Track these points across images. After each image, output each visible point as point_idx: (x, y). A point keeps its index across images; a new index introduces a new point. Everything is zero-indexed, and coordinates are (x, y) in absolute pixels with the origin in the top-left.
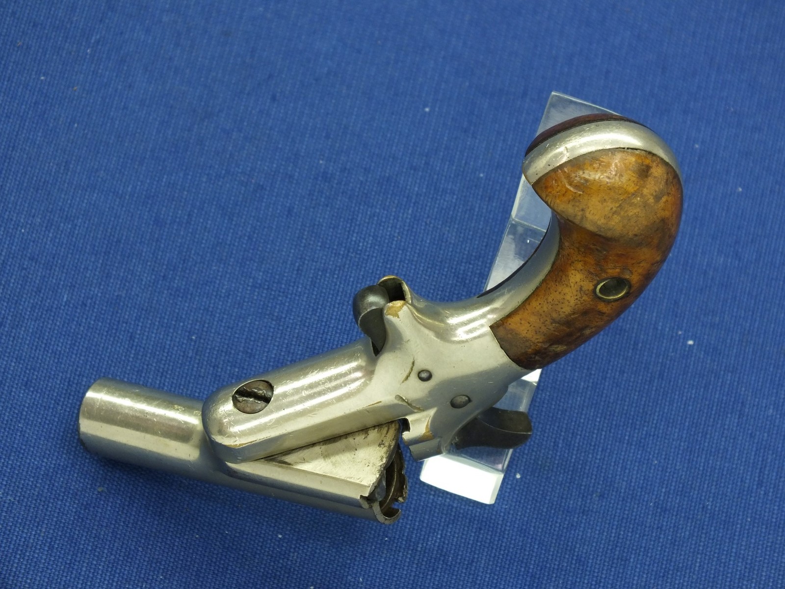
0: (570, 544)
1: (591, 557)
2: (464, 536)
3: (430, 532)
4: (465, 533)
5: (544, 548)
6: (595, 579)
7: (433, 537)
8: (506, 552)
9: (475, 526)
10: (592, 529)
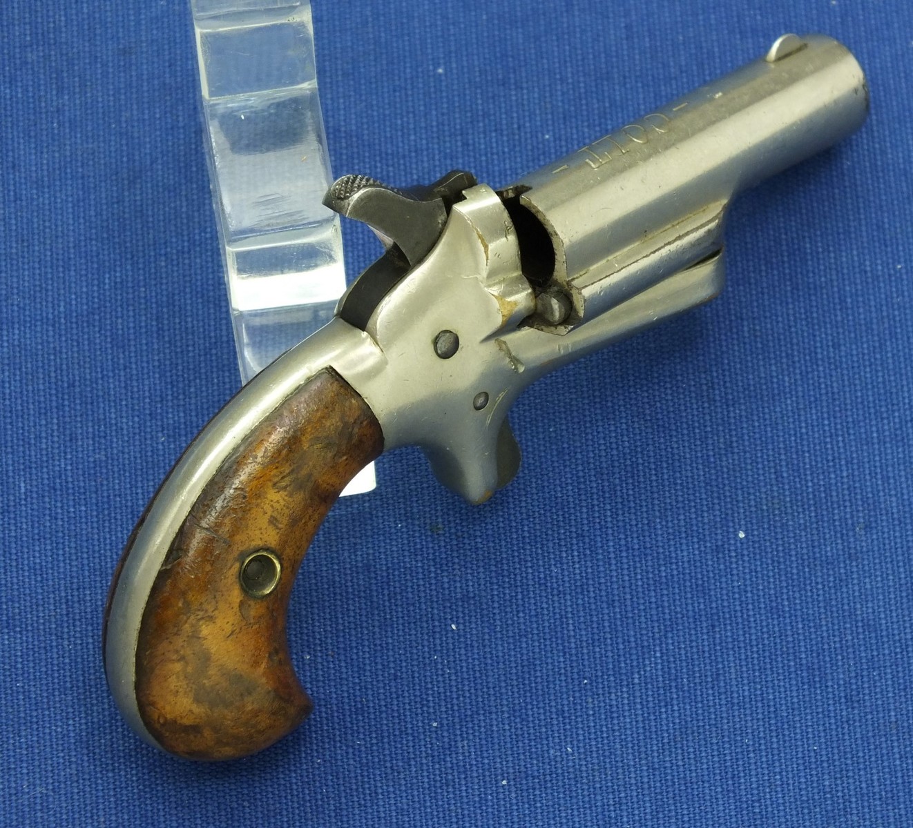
0: (846, 607)
1: (883, 616)
2: (694, 644)
3: (643, 653)
4: (694, 638)
5: (812, 624)
6: (898, 644)
7: (649, 658)
8: (760, 646)
9: (704, 624)
10: (870, 577)
